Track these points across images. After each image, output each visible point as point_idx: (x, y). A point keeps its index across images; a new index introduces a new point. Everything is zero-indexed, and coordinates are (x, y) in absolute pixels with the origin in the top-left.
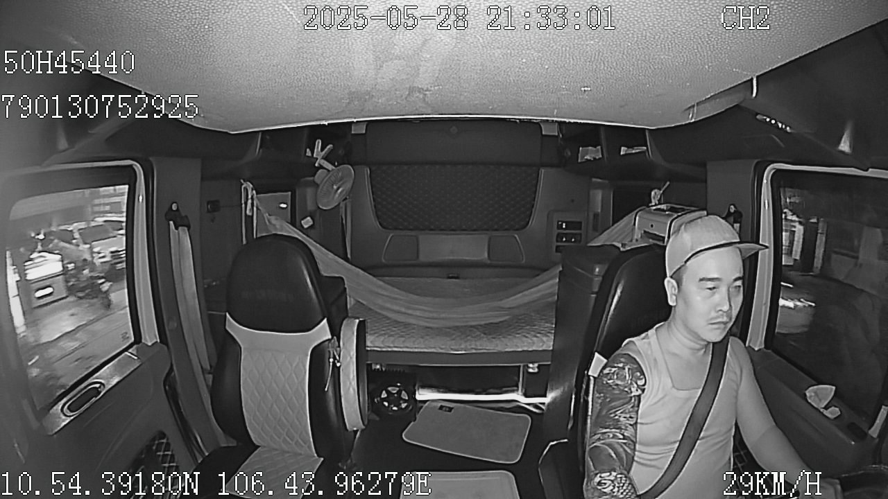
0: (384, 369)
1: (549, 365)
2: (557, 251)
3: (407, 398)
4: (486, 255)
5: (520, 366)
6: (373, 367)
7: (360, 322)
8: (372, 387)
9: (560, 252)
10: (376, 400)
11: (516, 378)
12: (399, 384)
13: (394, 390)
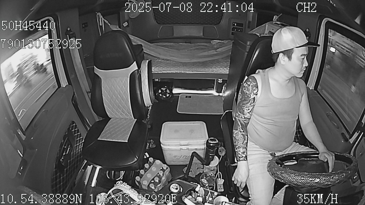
0: (160, 81)
1: (227, 80)
2: (232, 34)
3: (169, 92)
4: (202, 34)
5: (215, 80)
6: (155, 80)
7: (149, 61)
8: (155, 88)
9: (233, 35)
10: (157, 94)
11: (213, 85)
12: (166, 87)
13: (164, 89)
